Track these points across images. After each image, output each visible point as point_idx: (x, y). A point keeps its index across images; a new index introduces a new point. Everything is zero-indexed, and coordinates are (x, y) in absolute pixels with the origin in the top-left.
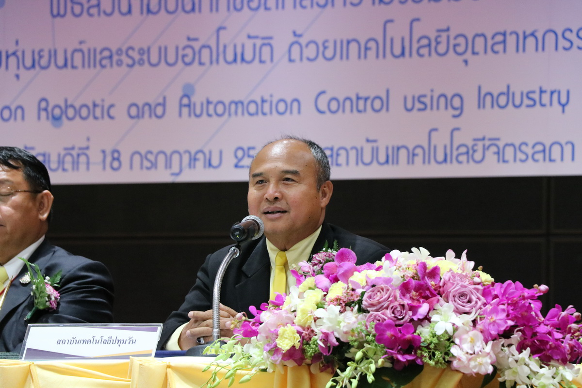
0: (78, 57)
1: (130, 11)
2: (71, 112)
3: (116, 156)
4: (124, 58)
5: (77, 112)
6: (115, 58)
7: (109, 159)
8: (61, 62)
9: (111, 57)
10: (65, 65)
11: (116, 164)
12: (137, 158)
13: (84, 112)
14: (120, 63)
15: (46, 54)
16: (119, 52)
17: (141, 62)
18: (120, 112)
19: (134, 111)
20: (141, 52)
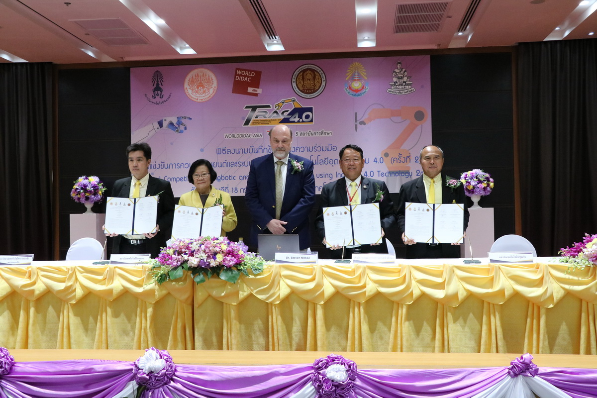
0: (225, 164)
1: (239, 153)
2: (223, 178)
3: (236, 189)
4: (237, 164)
5: (225, 178)
6: (235, 164)
7: (234, 190)
8: (220, 165)
9: (234, 164)
10: (221, 166)
11: (236, 191)
12: (242, 189)
13: (227, 178)
14: (236, 166)
15: (215, 163)
16: (236, 163)
17: (243, 166)
18: (237, 178)
19: (241, 178)
20: (243, 163)
